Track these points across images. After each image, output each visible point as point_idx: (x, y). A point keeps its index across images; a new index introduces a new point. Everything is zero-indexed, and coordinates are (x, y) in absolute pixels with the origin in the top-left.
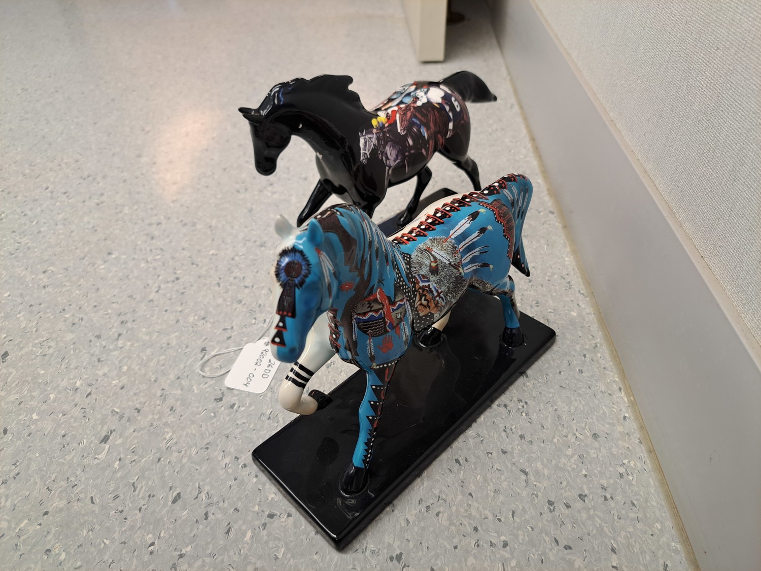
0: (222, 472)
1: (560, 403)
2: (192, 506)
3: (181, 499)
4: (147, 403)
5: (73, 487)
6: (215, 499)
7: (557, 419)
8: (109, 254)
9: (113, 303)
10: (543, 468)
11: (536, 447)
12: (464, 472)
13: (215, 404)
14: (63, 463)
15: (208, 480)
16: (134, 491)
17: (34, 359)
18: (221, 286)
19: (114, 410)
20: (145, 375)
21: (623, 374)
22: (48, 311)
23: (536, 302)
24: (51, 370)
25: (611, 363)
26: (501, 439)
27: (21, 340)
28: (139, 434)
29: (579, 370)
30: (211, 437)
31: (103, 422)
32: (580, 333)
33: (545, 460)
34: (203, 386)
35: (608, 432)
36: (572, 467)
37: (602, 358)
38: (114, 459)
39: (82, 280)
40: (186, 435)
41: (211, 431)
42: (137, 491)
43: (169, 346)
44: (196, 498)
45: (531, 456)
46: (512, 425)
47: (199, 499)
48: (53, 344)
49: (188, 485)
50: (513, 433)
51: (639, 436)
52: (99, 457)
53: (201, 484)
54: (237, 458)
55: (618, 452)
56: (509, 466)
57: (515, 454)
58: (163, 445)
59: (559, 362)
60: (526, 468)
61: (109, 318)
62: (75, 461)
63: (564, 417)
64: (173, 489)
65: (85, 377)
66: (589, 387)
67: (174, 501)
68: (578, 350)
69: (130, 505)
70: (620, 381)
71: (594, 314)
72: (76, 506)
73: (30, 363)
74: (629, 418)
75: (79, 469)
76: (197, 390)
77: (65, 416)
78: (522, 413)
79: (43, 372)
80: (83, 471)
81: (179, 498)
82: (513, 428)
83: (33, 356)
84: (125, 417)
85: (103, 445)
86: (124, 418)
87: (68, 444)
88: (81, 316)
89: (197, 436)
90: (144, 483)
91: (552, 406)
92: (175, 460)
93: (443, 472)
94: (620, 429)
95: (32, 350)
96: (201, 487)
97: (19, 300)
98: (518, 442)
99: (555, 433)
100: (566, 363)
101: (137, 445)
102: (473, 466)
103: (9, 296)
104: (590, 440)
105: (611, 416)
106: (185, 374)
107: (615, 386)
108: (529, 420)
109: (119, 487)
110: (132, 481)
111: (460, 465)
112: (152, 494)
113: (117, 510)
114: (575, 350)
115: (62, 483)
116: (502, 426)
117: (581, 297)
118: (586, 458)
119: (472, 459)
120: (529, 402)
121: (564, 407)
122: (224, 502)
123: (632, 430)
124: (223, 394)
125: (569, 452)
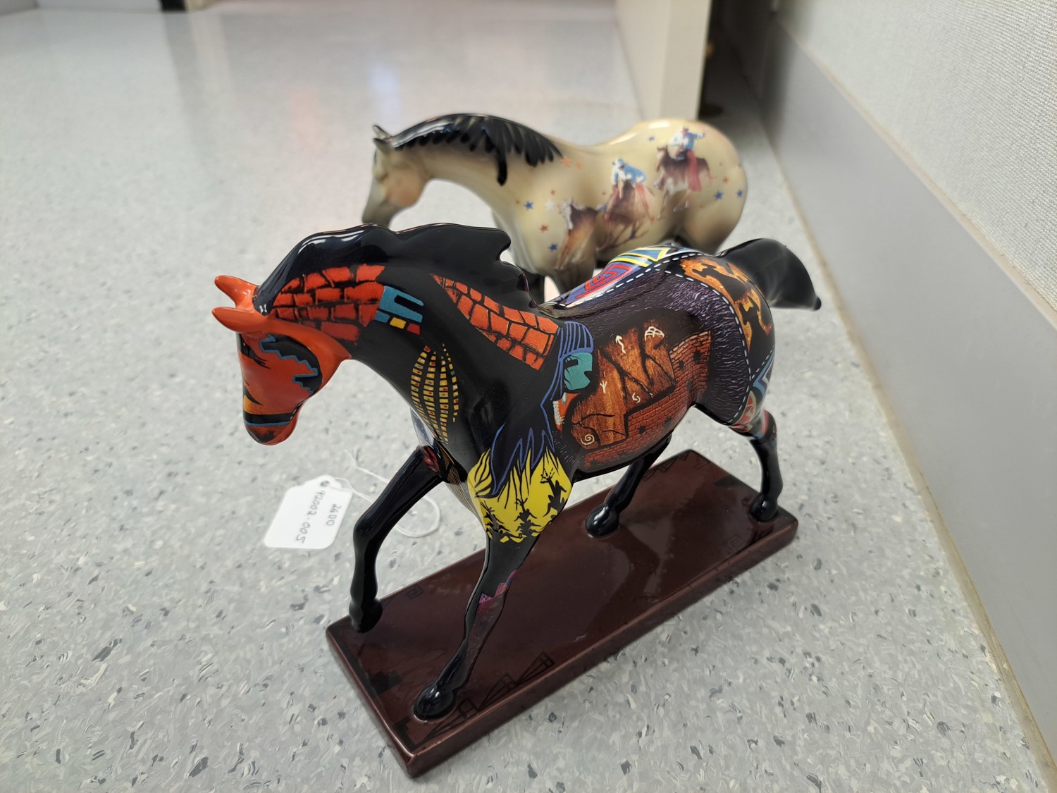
0: (283, 729)
1: (877, 664)
2: (222, 783)
3: (207, 769)
4: (182, 601)
5: (32, 730)
6: (265, 776)
7: (873, 691)
8: (172, 376)
9: (163, 445)
10: (850, 777)
11: (837, 738)
12: (706, 772)
13: (290, 613)
14: (26, 688)
15: (258, 740)
16: (131, 748)
17: (25, 517)
18: (330, 432)
19: (127, 608)
20: (188, 557)
21: (987, 624)
22: (63, 449)
23: (832, 495)
24: (45, 536)
25: (965, 604)
26: (773, 718)
27: (12, 487)
28: (159, 651)
29: (910, 611)
30: (276, 668)
31: (106, 625)
32: (909, 551)
33: (852, 762)
34: (276, 583)
35: (966, 722)
36: (902, 779)
37: (949, 593)
38: (109, 689)
39: (124, 410)
40: (236, 659)
41: (276, 657)
42: (136, 747)
43: (234, 516)
44: (234, 770)
45: (827, 754)
46: (793, 696)
47: (237, 773)
48: (57, 498)
49: (224, 746)
50: (795, 709)
51: (1022, 734)
52: (87, 682)
53: (245, 746)
54: (312, 708)
55: (985, 760)
56: (788, 768)
57: (798, 748)
58: (194, 673)
59: (874, 594)
60: (818, 774)
61: (152, 466)
62: (46, 686)
63: (885, 689)
64: (197, 750)
65: (94, 551)
66: (928, 641)
67: (194, 773)
68: (907, 577)
69: (119, 771)
70: (981, 635)
71: (932, 521)
72: (30, 763)
73: (16, 523)
74: (1002, 700)
75: (50, 699)
76: (267, 587)
77: (49, 610)
78: (810, 675)
79: (32, 538)
80: (55, 704)
81: (204, 767)
82: (795, 700)
83: (24, 514)
84: (143, 621)
85: (97, 662)
86: (140, 623)
87: (42, 657)
88: (109, 460)
89: (253, 663)
90: (149, 735)
91: (864, 668)
92: (209, 700)
93: (667, 769)
94: (987, 718)
95: (24, 505)
96: (244, 752)
97: (25, 430)
98: (803, 727)
99: (870, 714)
100: (887, 599)
101: (152, 669)
102: (722, 763)
103: (12, 423)
104: (933, 733)
105: (970, 695)
106: (251, 561)
107: (973, 643)
108: (823, 689)
109: (107, 738)
110: (131, 730)
111: (699, 757)
112: (160, 755)
113: (95, 778)
114: (902, 578)
115: (17, 721)
116: (775, 694)
117: (908, 494)
118: (927, 765)
119: (722, 750)
120: (823, 658)
121: (885, 672)
122: (278, 782)
123: (1010, 723)
124: (306, 598)
125: (897, 751)
